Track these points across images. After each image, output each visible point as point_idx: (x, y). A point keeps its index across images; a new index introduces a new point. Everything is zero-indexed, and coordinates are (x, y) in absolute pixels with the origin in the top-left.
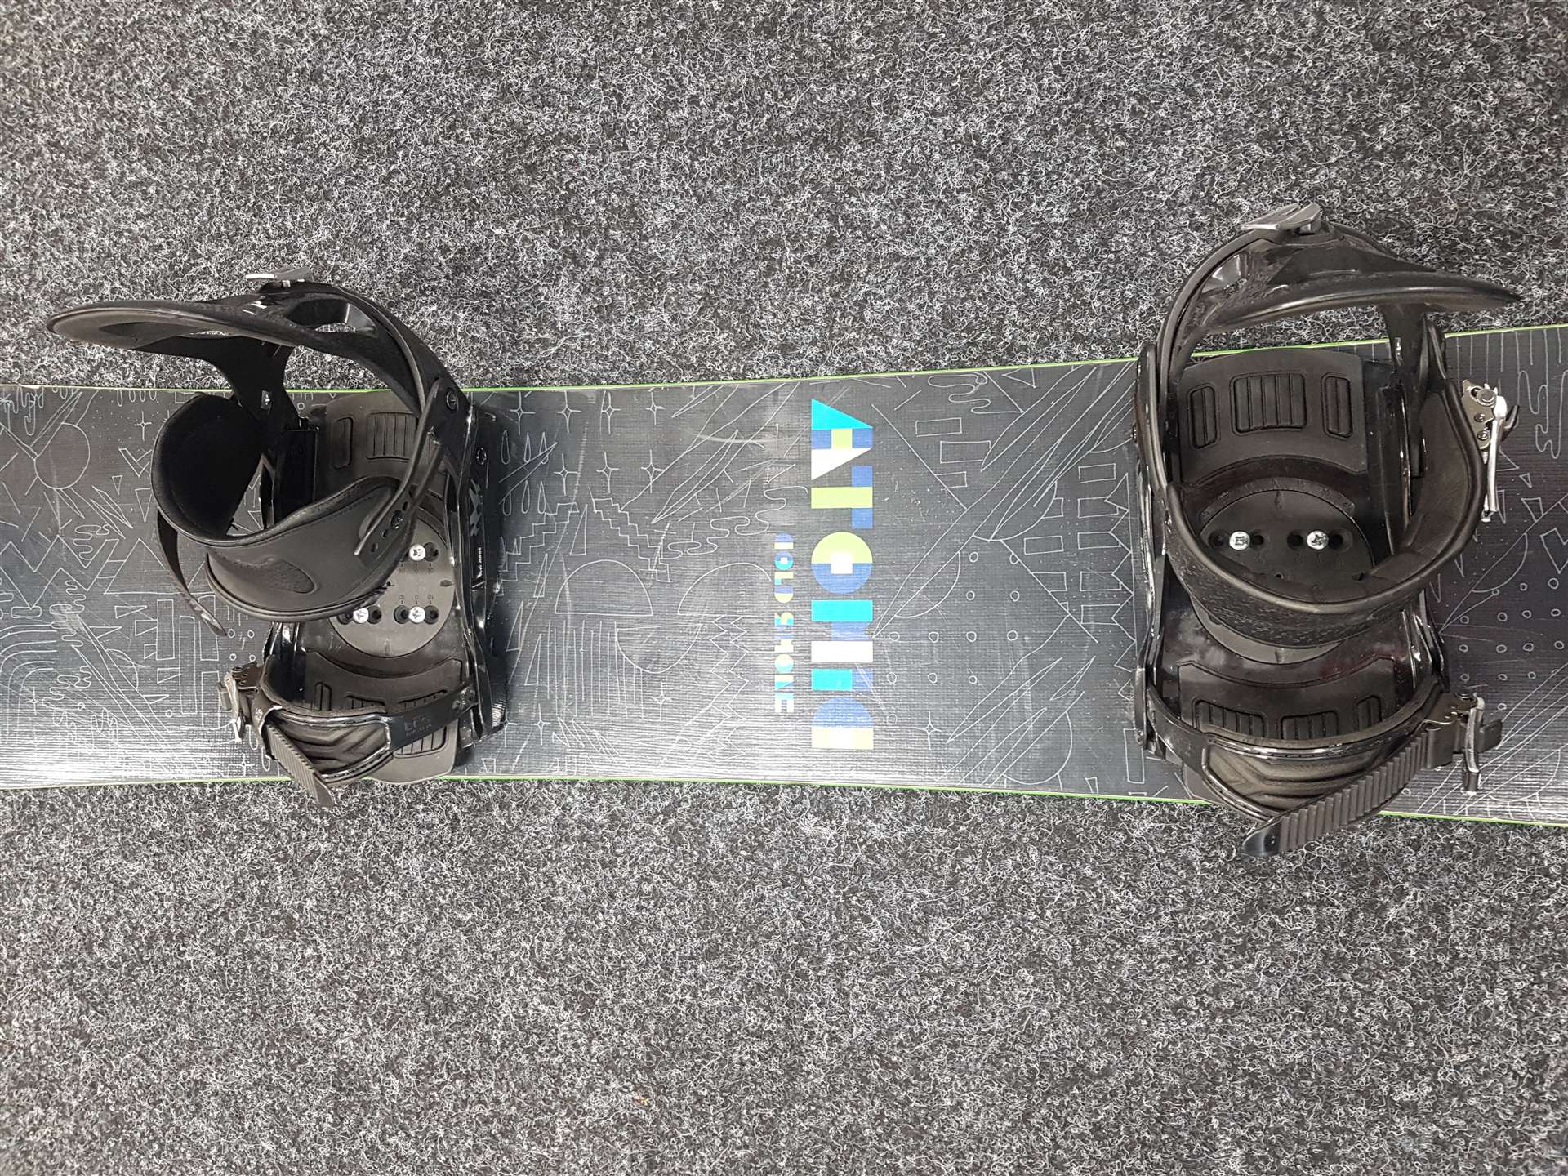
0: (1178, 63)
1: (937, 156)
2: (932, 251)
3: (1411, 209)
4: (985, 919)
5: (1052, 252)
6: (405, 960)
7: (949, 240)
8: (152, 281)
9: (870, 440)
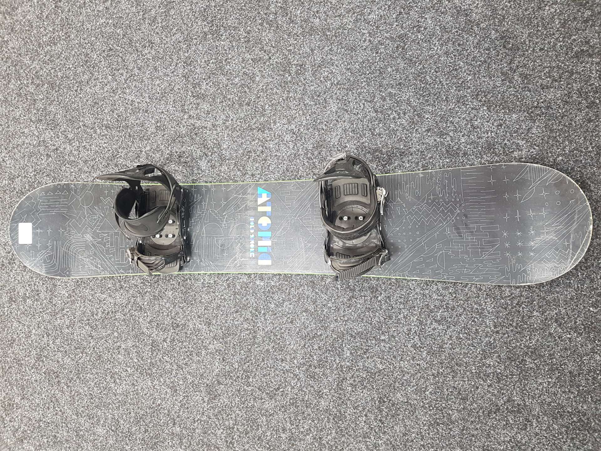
0: (334, 114)
1: (285, 134)
2: (284, 154)
3: (382, 147)
4: (296, 302)
5: (309, 155)
6: (168, 316)
7: (287, 152)
8: (108, 158)
9: (270, 196)
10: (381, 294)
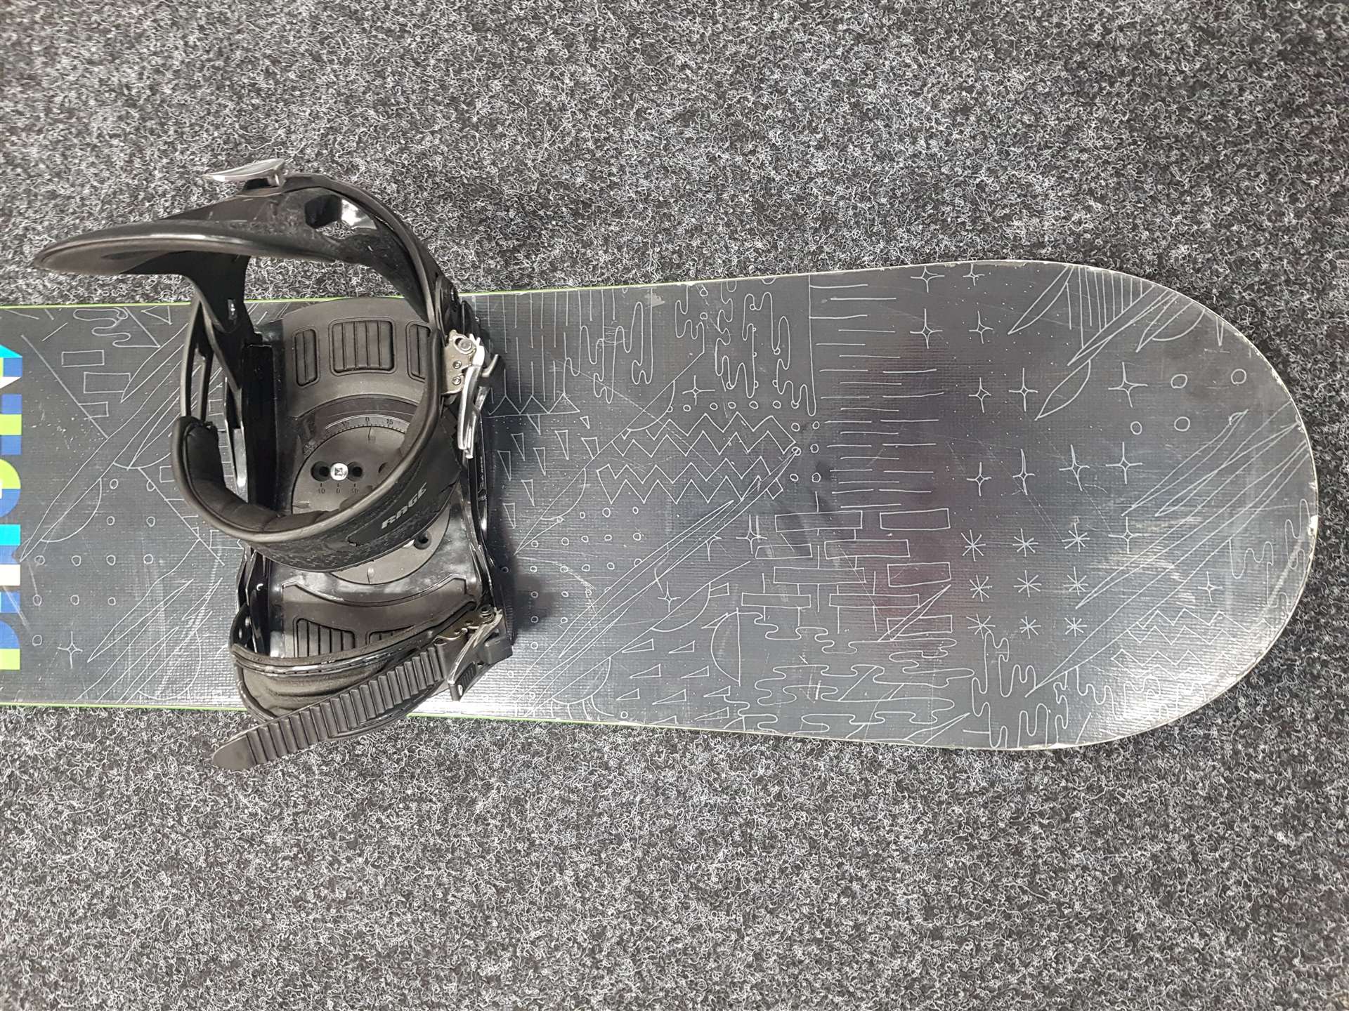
0: (306, 30)
1: (92, 103)
2: (86, 191)
3: (501, 177)
4: (128, 827)
5: (194, 198)
7: (102, 182)
9: (20, 370)
10: (488, 787)
